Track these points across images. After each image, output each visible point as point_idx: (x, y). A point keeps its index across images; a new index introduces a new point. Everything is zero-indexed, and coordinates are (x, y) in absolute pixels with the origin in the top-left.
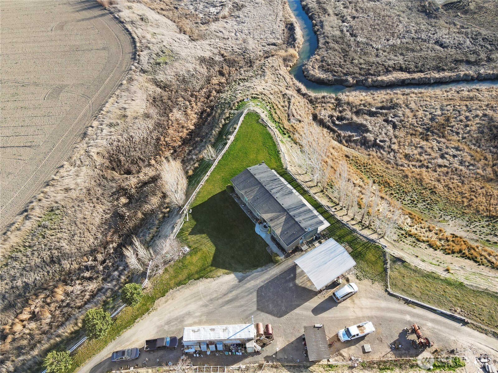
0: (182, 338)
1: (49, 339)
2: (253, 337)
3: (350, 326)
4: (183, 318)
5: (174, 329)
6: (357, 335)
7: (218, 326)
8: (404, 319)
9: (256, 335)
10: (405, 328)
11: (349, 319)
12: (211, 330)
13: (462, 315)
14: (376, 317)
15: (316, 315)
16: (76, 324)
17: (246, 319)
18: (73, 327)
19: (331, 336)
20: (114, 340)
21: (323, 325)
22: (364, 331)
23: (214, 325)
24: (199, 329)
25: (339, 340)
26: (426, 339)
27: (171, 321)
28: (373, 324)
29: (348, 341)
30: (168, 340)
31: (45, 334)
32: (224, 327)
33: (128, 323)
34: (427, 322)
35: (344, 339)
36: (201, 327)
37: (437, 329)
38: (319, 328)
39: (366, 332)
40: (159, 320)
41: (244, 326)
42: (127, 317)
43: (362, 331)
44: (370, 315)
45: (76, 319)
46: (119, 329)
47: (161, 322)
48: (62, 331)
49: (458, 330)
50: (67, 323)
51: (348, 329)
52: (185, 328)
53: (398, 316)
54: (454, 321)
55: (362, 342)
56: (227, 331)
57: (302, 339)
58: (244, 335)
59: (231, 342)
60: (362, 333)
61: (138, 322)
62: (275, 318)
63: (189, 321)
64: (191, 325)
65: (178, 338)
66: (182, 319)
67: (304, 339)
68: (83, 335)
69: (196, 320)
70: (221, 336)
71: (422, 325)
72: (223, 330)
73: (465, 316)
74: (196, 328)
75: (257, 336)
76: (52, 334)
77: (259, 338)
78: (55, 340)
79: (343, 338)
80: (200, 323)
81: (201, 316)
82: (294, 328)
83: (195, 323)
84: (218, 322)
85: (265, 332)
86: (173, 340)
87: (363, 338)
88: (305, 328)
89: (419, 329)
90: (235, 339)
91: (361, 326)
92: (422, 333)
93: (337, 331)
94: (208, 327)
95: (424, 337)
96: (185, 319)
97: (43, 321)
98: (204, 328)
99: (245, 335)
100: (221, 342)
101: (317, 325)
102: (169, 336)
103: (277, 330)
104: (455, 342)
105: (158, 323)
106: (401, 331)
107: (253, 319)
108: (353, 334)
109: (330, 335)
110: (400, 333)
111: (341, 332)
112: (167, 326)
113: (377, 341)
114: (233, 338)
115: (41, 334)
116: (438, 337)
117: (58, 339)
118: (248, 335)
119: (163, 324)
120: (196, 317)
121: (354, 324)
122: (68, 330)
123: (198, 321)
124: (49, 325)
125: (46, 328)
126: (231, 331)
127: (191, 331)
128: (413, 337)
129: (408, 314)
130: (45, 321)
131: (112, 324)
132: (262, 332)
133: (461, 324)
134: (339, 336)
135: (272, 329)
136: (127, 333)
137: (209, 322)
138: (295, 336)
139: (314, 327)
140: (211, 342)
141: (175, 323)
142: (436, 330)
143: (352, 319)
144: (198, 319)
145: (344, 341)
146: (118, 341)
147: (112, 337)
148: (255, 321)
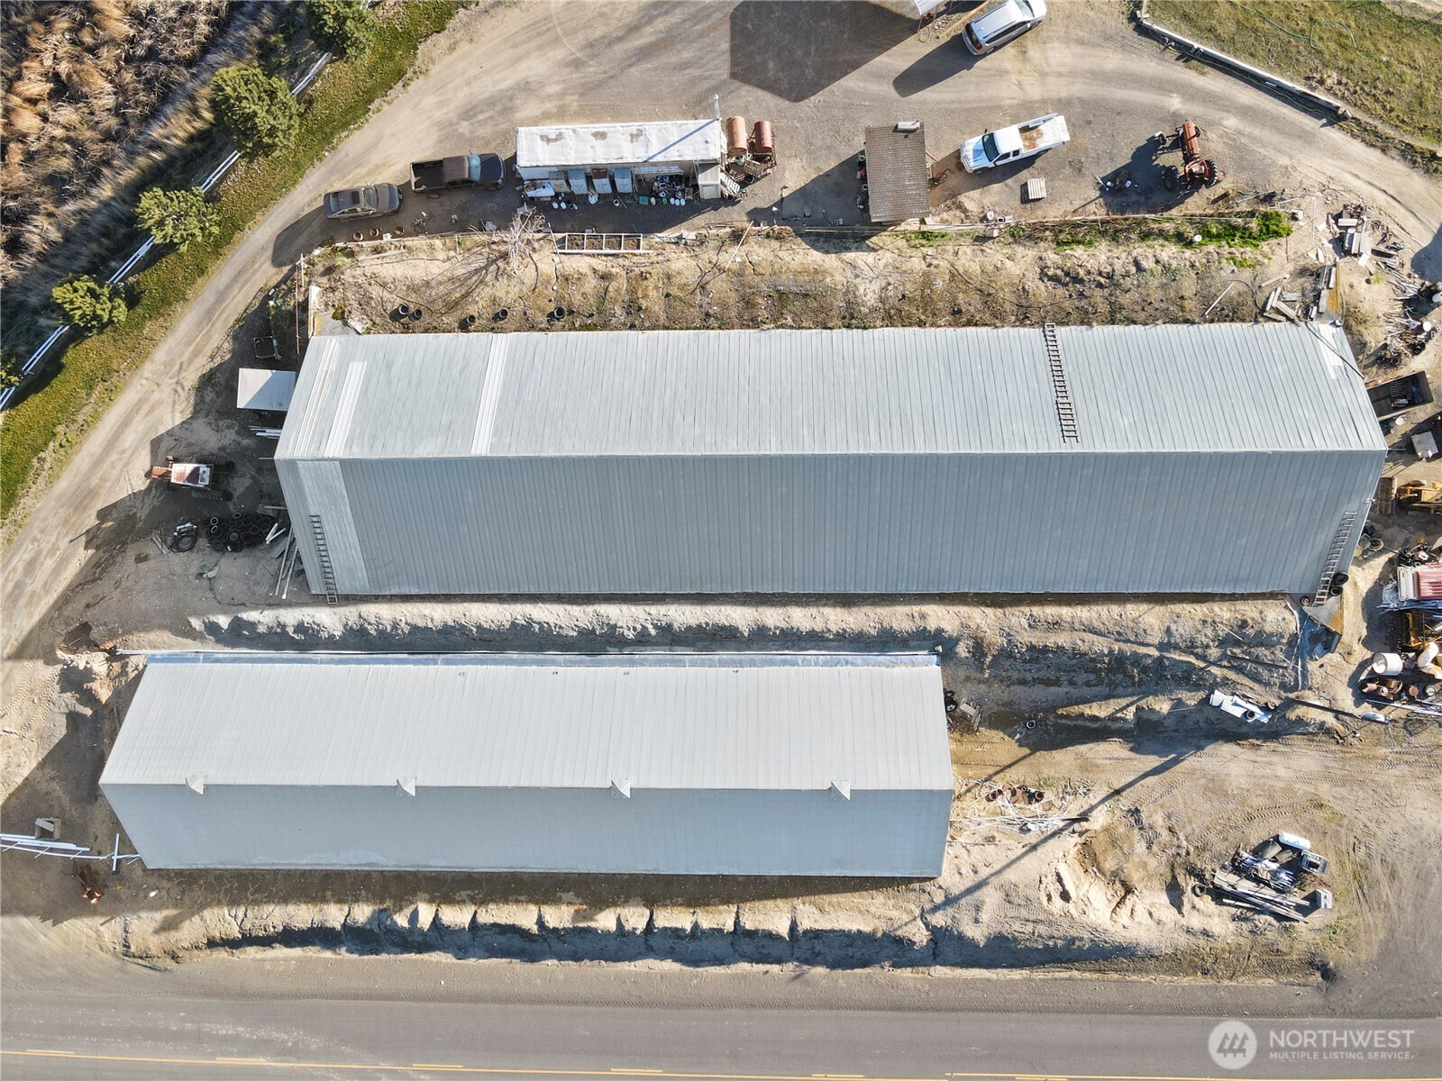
0: (514, 159)
1: (131, 155)
2: (718, 156)
3: (999, 126)
4: (511, 99)
5: (486, 131)
6: (1016, 153)
7: (617, 124)
8: (1162, 108)
9: (725, 151)
10: (1157, 135)
11: (1000, 108)
12: (596, 135)
13: (1335, 94)
14: (1080, 99)
15: (904, 96)
16: (195, 112)
17: (697, 106)
18: (189, 121)
19: (940, 156)
20: (320, 160)
21: (922, 126)
22: (1038, 141)
23: (603, 122)
24: (561, 134)
25: (960, 167)
26: (1209, 163)
27: (474, 108)
28: (1068, 121)
29: (985, 170)
30: (476, 162)
31: (114, 141)
32: (634, 126)
33: (346, 112)
34: (1225, 115)
35: (977, 163)
36: (566, 128)
37: (1249, 136)
38: (907, 132)
39: (1042, 144)
40: (441, 104)
41: (692, 125)
42: (344, 97)
43: (1031, 142)
44: (1064, 93)
45: (192, 98)
46: (328, 130)
47: (445, 110)
48: (161, 131)
49: (1306, 138)
50: (169, 110)
51: (992, 136)
52: (520, 129)
53: (1146, 97)
54: (1305, 111)
55: (1025, 172)
56: (641, 138)
57: (857, 165)
58: (690, 152)
59: (654, 170)
60: (1029, 147)
61: (379, 110)
62: (785, 104)
63: (530, 109)
64: (535, 121)
65: (503, 157)
66: (509, 104)
67: (862, 165)
68: (226, 144)
69: (550, 106)
70: (625, 155)
71: (1211, 124)
72: (632, 135)
73: (1343, 98)
74: (551, 129)
75: (729, 155)
76: (134, 141)
77: (733, 160)
78: (149, 157)
79: (972, 162)
80: (561, 115)
81: (561, 95)
82: (838, 132)
83: (546, 117)
84: (617, 114)
85: (751, 145)
86: (489, 162)
87: (1029, 161)
88: (869, 132)
89: (1198, 134)
90: (667, 164)
91: (1033, 129)
92: (1203, 147)
93: (960, 142)
94: (586, 128)
95: (1204, 159)
96: (518, 102)
97: (95, 101)
98: (574, 131)
99: (695, 151)
100: (625, 168)
101: (903, 125)
102: (476, 152)
103: (787, 140)
104: (1286, 172)
105: (439, 115)
106: (1142, 142)
107: (717, 105)
108: (1003, 149)
109: (936, 153)
110: (1139, 149)
111: (972, 143)
112: (465, 124)
113: (1068, 171)
114: (660, 158)
115: (103, 141)
116: (1242, 159)
117: (156, 155)
118: (703, 152)
119: (453, 116)
120: (549, 97)
121: (1012, 123)
122: (177, 128)
123: (554, 110)
124: (117, 115)
125: (112, 122)
126: (653, 139)
127: (538, 138)
128: (1173, 159)
129: (1178, 93)
130: (100, 103)
131: (301, 115)
132: (742, 142)
133: (1324, 121)
134: (962, 155)
135: (773, 135)
136: (354, 142)
137: (588, 112)
138: (838, 155)
139: (896, 129)
140: (598, 170)
141: (488, 115)
142: (1243, 140)
143: (1011, 106)
144: (556, 103)
145: (975, 171)
146: (332, 163)
147: (311, 153)
148: (723, 112)
